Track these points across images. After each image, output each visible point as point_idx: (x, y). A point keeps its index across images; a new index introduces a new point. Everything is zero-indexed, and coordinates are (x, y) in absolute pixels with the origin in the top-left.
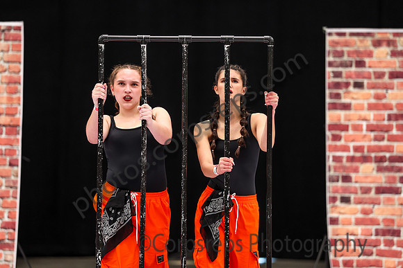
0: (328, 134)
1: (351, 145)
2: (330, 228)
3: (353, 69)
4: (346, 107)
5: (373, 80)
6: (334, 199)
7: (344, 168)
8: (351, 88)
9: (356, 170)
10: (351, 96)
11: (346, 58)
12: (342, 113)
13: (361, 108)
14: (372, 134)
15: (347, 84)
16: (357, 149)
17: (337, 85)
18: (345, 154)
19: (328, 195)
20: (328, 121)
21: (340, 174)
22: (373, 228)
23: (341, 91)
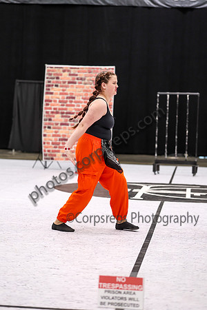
0: (44, 103)
1: (53, 107)
2: (43, 138)
3: (55, 80)
4: (52, 93)
5: (62, 84)
6: (45, 127)
7: (49, 116)
8: (54, 87)
9: (54, 117)
10: (54, 90)
11: (53, 76)
12: (50, 96)
13: (57, 94)
14: (60, 104)
15: (53, 85)
16: (55, 109)
17: (49, 86)
18: (50, 111)
19: (43, 126)
20: (44, 99)
21: (48, 118)
22: (58, 138)
23: (50, 88)
